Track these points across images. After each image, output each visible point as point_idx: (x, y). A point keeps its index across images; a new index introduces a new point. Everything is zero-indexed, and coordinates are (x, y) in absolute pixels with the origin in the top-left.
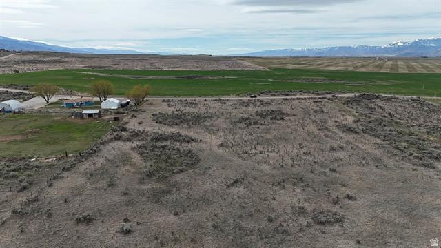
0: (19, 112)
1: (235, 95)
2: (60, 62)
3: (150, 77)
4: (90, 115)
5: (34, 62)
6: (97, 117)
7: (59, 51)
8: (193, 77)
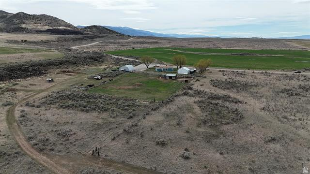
0: (132, 72)
1: (280, 70)
2: (157, 43)
3: (212, 54)
4: (170, 77)
6: (174, 78)
7: (157, 36)
8: (245, 54)
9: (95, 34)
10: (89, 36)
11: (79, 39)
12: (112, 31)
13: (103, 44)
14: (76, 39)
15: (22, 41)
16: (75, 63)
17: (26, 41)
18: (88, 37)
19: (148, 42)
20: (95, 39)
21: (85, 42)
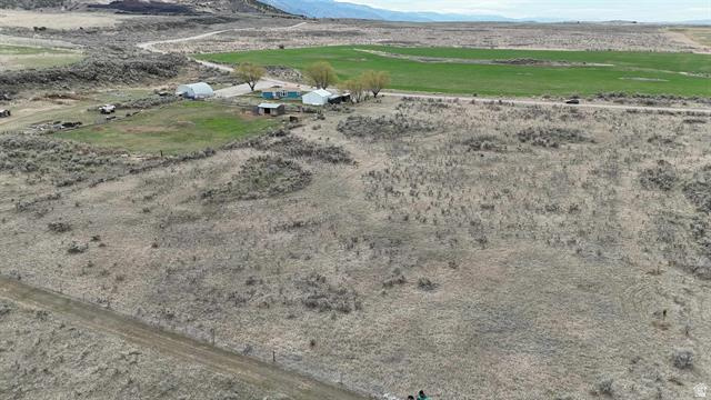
0: (198, 99)
1: (540, 98)
2: (355, 34)
3: (450, 60)
4: (267, 111)
5: (319, 34)
8: (523, 62)
9: (221, 14)
10: (201, 17)
11: (175, 25)
12: (265, 6)
13: (223, 38)
14: (168, 24)
15: (36, 28)
16: (94, 79)
17: (43, 29)
18: (200, 21)
19: (334, 33)
20: (211, 26)
21: (184, 33)
